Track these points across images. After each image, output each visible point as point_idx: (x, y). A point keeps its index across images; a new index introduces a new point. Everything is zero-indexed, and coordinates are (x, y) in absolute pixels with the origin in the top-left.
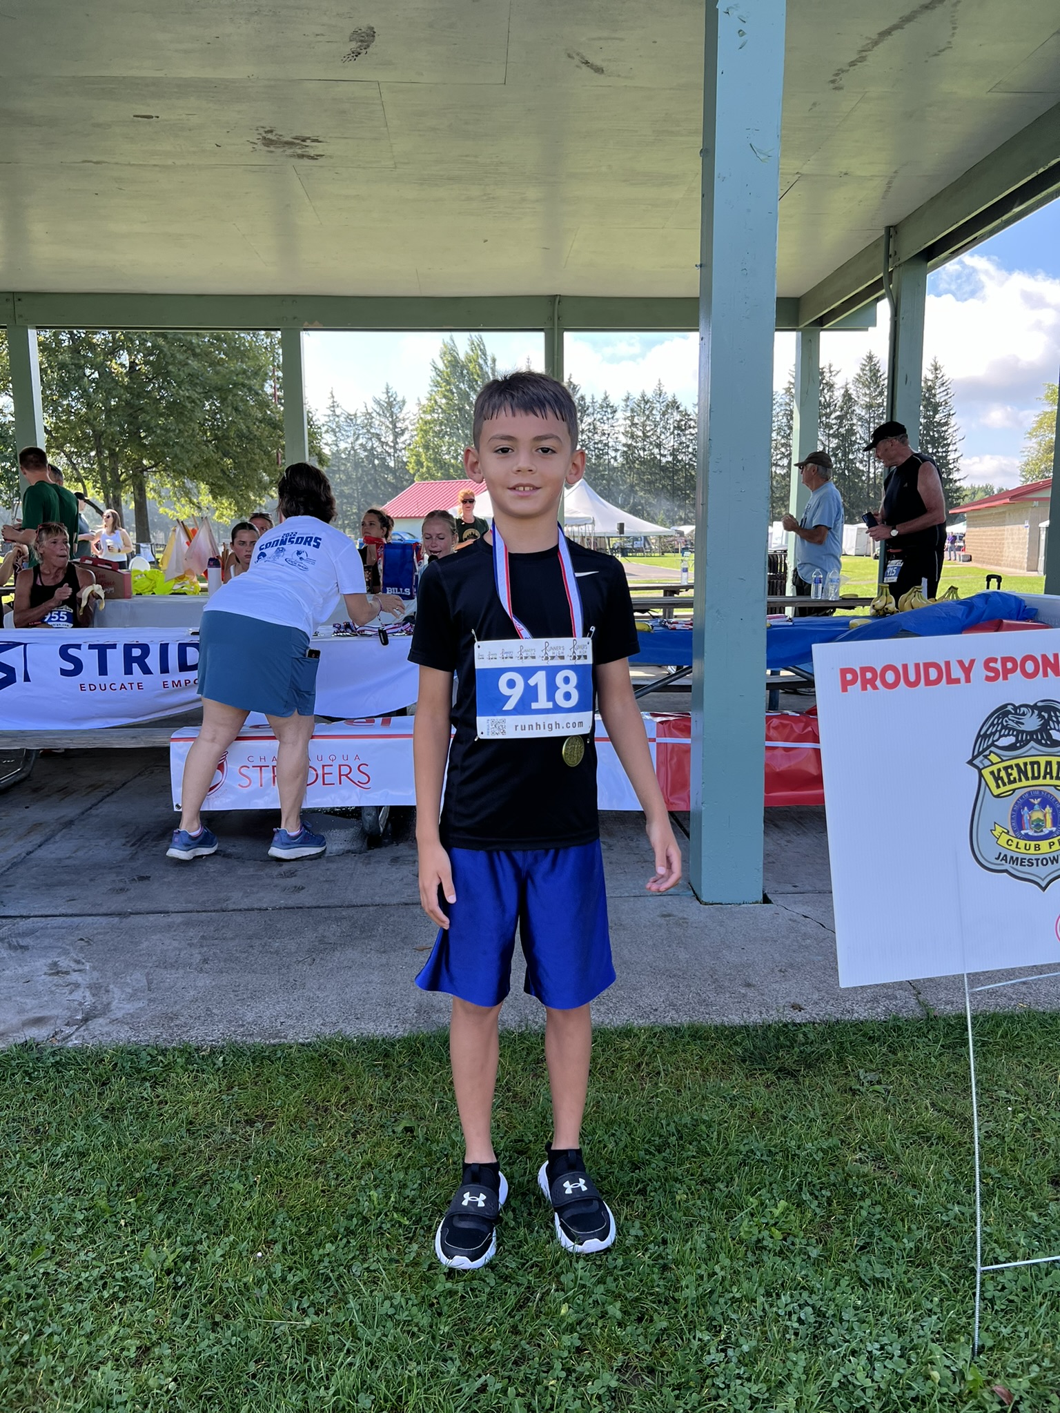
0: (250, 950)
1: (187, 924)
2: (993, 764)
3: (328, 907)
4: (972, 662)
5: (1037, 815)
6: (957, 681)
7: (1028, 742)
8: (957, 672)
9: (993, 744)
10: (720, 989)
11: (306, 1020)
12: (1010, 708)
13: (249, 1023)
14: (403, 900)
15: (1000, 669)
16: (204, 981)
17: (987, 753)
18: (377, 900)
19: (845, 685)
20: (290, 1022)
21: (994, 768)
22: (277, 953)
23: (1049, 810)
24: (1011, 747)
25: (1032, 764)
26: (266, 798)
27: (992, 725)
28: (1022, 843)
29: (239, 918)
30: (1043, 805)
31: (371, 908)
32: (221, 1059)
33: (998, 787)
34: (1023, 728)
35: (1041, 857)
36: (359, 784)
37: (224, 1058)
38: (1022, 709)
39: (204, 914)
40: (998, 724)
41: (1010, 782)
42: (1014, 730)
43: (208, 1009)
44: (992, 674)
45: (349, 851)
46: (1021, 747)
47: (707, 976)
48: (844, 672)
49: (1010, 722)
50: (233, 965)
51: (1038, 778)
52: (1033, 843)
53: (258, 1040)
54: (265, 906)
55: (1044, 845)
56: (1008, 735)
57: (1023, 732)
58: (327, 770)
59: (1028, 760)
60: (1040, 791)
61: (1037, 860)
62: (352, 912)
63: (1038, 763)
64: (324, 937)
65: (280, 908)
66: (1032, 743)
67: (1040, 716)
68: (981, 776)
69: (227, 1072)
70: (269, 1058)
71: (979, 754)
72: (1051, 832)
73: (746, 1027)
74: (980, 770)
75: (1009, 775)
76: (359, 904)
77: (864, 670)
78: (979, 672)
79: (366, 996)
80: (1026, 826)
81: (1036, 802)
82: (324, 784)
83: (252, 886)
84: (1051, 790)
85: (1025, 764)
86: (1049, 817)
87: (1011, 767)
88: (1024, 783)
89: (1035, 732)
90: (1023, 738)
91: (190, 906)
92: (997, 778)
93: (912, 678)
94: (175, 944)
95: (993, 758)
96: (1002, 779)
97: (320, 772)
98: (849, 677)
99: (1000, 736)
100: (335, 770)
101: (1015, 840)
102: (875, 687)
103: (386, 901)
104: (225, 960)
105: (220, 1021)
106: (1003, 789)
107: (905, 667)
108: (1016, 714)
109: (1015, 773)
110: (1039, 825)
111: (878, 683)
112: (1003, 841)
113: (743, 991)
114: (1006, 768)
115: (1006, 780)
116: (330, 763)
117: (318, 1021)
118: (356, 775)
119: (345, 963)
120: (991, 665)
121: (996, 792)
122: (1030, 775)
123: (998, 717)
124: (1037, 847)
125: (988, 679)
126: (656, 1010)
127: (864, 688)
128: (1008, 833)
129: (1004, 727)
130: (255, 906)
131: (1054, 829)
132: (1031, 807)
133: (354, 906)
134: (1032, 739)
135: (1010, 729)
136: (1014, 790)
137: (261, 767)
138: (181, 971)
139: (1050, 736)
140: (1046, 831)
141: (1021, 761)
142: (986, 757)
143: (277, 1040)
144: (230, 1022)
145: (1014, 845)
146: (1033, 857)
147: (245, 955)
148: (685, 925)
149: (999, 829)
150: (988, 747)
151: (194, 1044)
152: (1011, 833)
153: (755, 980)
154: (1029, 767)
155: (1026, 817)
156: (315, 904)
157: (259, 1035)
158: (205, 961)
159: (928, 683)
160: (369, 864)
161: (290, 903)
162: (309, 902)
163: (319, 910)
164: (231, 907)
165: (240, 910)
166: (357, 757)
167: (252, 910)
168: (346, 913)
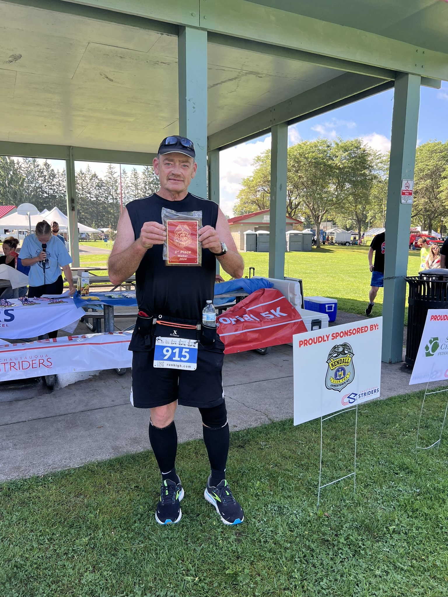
0: (31, 438)
3: (51, 417)
12: (336, 346)
14: (81, 410)
16: (21, 452)
17: (331, 359)
18: (70, 412)
19: (300, 345)
20: (68, 461)
21: (332, 362)
22: (43, 437)
26: (8, 376)
29: (16, 426)
31: (69, 415)
32: (50, 478)
34: (339, 351)
36: (47, 366)
40: (333, 351)
43: (31, 462)
46: (338, 356)
48: (300, 342)
50: (28, 445)
54: (24, 420)
58: (34, 362)
62: (62, 417)
64: (58, 428)
65: (31, 420)
66: (341, 355)
67: (343, 347)
76: (63, 414)
77: (305, 340)
78: (331, 337)
82: (32, 368)
83: (12, 413)
87: (335, 362)
89: (341, 352)
90: (339, 354)
92: (332, 365)
97: (31, 363)
98: (301, 343)
99: (334, 354)
100: (37, 362)
102: (307, 345)
103: (74, 411)
104: (24, 443)
111: (308, 344)
115: (334, 365)
116: (35, 359)
118: (46, 363)
127: (304, 346)
129: (335, 351)
137: (5, 363)
138: (8, 450)
150: (331, 357)
151: (35, 476)
156: (45, 417)
158: (15, 445)
159: (319, 342)
160: (56, 397)
161: (34, 417)
162: (42, 416)
163: (49, 418)
164: (10, 422)
165: (14, 423)
166: (47, 356)
167: (19, 422)
168: (60, 418)
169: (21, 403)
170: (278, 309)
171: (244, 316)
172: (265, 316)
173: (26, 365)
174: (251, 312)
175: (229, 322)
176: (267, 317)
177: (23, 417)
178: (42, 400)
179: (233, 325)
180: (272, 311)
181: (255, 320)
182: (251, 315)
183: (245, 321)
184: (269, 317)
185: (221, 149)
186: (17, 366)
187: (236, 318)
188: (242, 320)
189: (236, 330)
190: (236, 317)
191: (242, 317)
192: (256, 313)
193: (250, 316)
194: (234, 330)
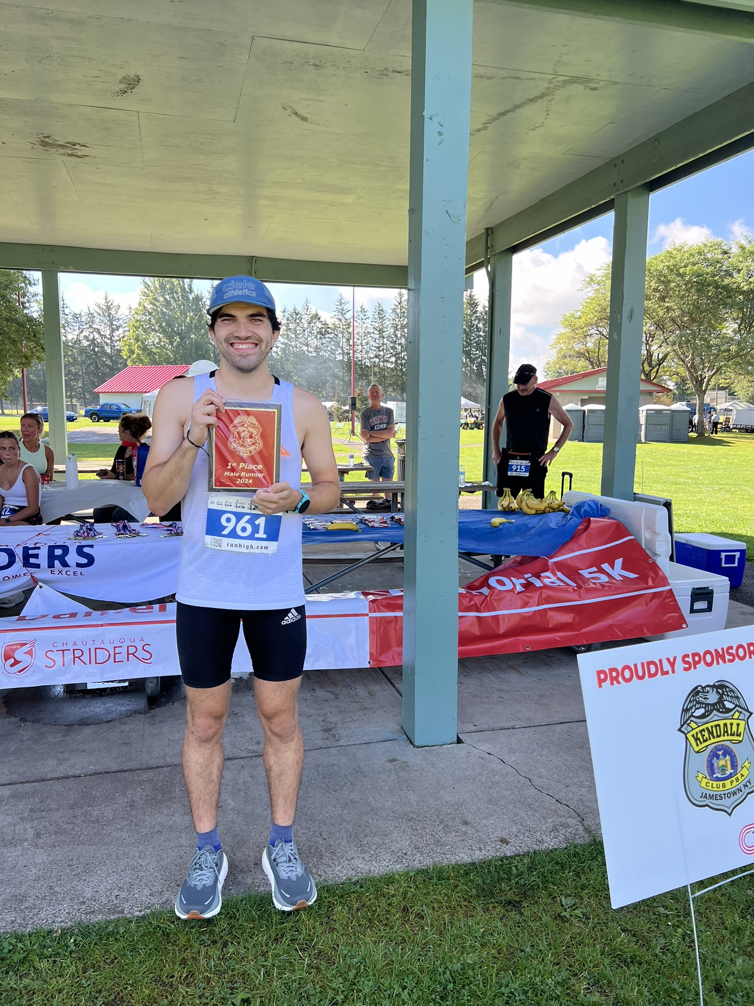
0: (74, 820)
1: (15, 796)
2: (693, 729)
3: (131, 770)
4: (675, 658)
5: (722, 762)
6: (667, 673)
7: (712, 711)
8: (667, 667)
9: (692, 716)
10: (447, 829)
11: (136, 891)
12: (699, 688)
13: (88, 899)
15: (692, 661)
17: (689, 722)
20: (123, 895)
21: (694, 732)
22: (97, 821)
23: (728, 757)
24: (703, 716)
25: (716, 726)
26: (68, 675)
27: (690, 701)
28: (715, 783)
29: (58, 787)
30: (724, 755)
31: (165, 769)
32: (72, 941)
33: (697, 745)
35: (726, 792)
36: (143, 660)
37: (75, 940)
38: (707, 688)
39: (28, 785)
40: (694, 701)
41: (705, 741)
42: (703, 703)
43: (51, 888)
44: (687, 666)
45: (135, 712)
46: (709, 715)
47: (435, 818)
49: (701, 699)
50: (63, 838)
51: (720, 736)
52: (721, 783)
53: (100, 917)
54: (78, 773)
55: (727, 782)
56: (700, 708)
57: (708, 704)
58: (117, 650)
59: (713, 724)
60: (722, 745)
61: (724, 794)
62: (151, 774)
63: (719, 725)
64: (133, 801)
65: (91, 775)
66: (715, 712)
68: (687, 738)
69: (81, 954)
70: (112, 934)
71: (685, 723)
72: (731, 773)
73: (473, 864)
74: (686, 734)
75: (703, 736)
76: (155, 765)
78: (679, 665)
79: (180, 861)
80: (716, 771)
81: (720, 753)
82: (115, 662)
83: (63, 752)
84: (728, 744)
85: (712, 727)
86: (729, 763)
87: (703, 730)
88: (713, 741)
91: (15, 777)
92: (697, 739)
93: (640, 674)
94: (9, 819)
95: (693, 725)
96: (699, 739)
97: (112, 652)
99: (696, 709)
100: (124, 650)
101: (711, 782)
104: (56, 833)
105: (63, 899)
106: (701, 746)
107: (635, 665)
108: (703, 692)
109: (706, 734)
110: (723, 770)
112: (703, 784)
113: (463, 830)
114: (701, 731)
115: (702, 740)
116: (120, 645)
117: (146, 891)
118: (141, 654)
119: (156, 829)
120: (686, 659)
121: (697, 749)
122: (715, 735)
123: (693, 696)
124: (724, 786)
125: (686, 669)
126: (406, 854)
128: (706, 778)
129: (698, 702)
130: (70, 774)
131: (732, 771)
132: (718, 757)
133: (151, 768)
134: (714, 709)
135: (701, 703)
136: (707, 746)
137: (63, 651)
138: (19, 848)
139: (724, 705)
140: (728, 773)
141: (709, 725)
142: (688, 725)
143: (116, 916)
144: (72, 899)
145: (710, 785)
146: (722, 793)
147: (71, 826)
148: (407, 768)
149: (701, 776)
150: (689, 717)
151: (46, 928)
152: (708, 777)
153: (469, 818)
154: (714, 729)
155: (715, 765)
156: (119, 768)
157: (100, 911)
158: (38, 835)
159: (651, 676)
160: (154, 724)
161: (99, 768)
162: (114, 766)
163: (124, 774)
164: (50, 776)
165: (58, 779)
166: (142, 640)
167: (68, 777)
168: (145, 776)
169: (88, 731)
170: (619, 562)
171: (542, 575)
172: (588, 576)
173: (102, 656)
174: (560, 566)
175: (509, 586)
176: (593, 578)
177: (80, 764)
178: (126, 728)
179: (519, 593)
180: (606, 566)
181: (567, 584)
182: (559, 574)
183: (545, 587)
184: (598, 578)
185: (515, 249)
186: (85, 658)
187: (526, 579)
188: (538, 583)
189: (525, 605)
190: (526, 576)
191: (538, 577)
192: (570, 571)
193: (555, 575)
194: (520, 603)
